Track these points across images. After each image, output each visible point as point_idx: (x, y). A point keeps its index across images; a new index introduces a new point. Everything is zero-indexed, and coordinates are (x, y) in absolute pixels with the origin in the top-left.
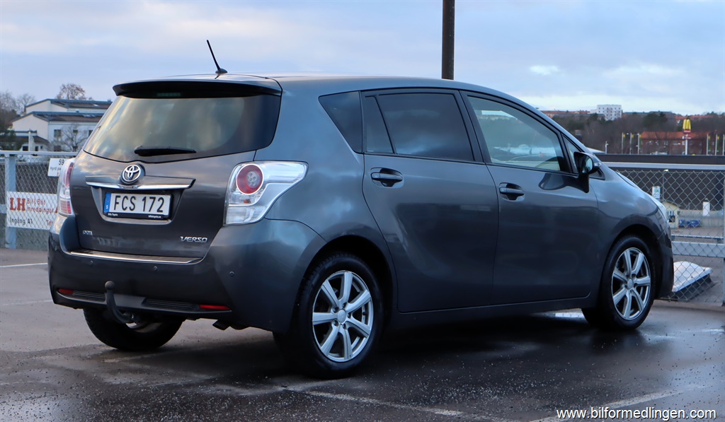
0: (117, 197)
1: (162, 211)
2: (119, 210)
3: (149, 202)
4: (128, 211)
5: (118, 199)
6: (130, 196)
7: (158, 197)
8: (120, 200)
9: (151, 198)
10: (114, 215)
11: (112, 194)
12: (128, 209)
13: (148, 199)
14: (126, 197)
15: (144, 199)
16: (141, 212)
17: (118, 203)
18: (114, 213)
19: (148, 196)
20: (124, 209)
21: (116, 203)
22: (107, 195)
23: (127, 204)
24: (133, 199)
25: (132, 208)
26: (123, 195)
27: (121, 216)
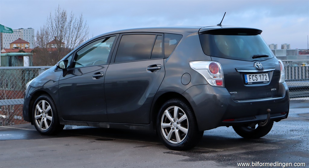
0: (249, 76)
1: (267, 80)
2: (252, 81)
3: (262, 76)
4: (255, 81)
5: (250, 76)
6: (254, 75)
7: (264, 74)
8: (251, 77)
9: (262, 75)
10: (251, 83)
11: (247, 75)
12: (255, 80)
13: (261, 76)
14: (253, 75)
15: (260, 76)
16: (260, 81)
17: (251, 78)
18: (251, 82)
19: (261, 74)
20: (254, 80)
21: (250, 78)
22: (245, 75)
23: (254, 78)
24: (256, 76)
25: (257, 79)
26: (252, 75)
27: (253, 83)
